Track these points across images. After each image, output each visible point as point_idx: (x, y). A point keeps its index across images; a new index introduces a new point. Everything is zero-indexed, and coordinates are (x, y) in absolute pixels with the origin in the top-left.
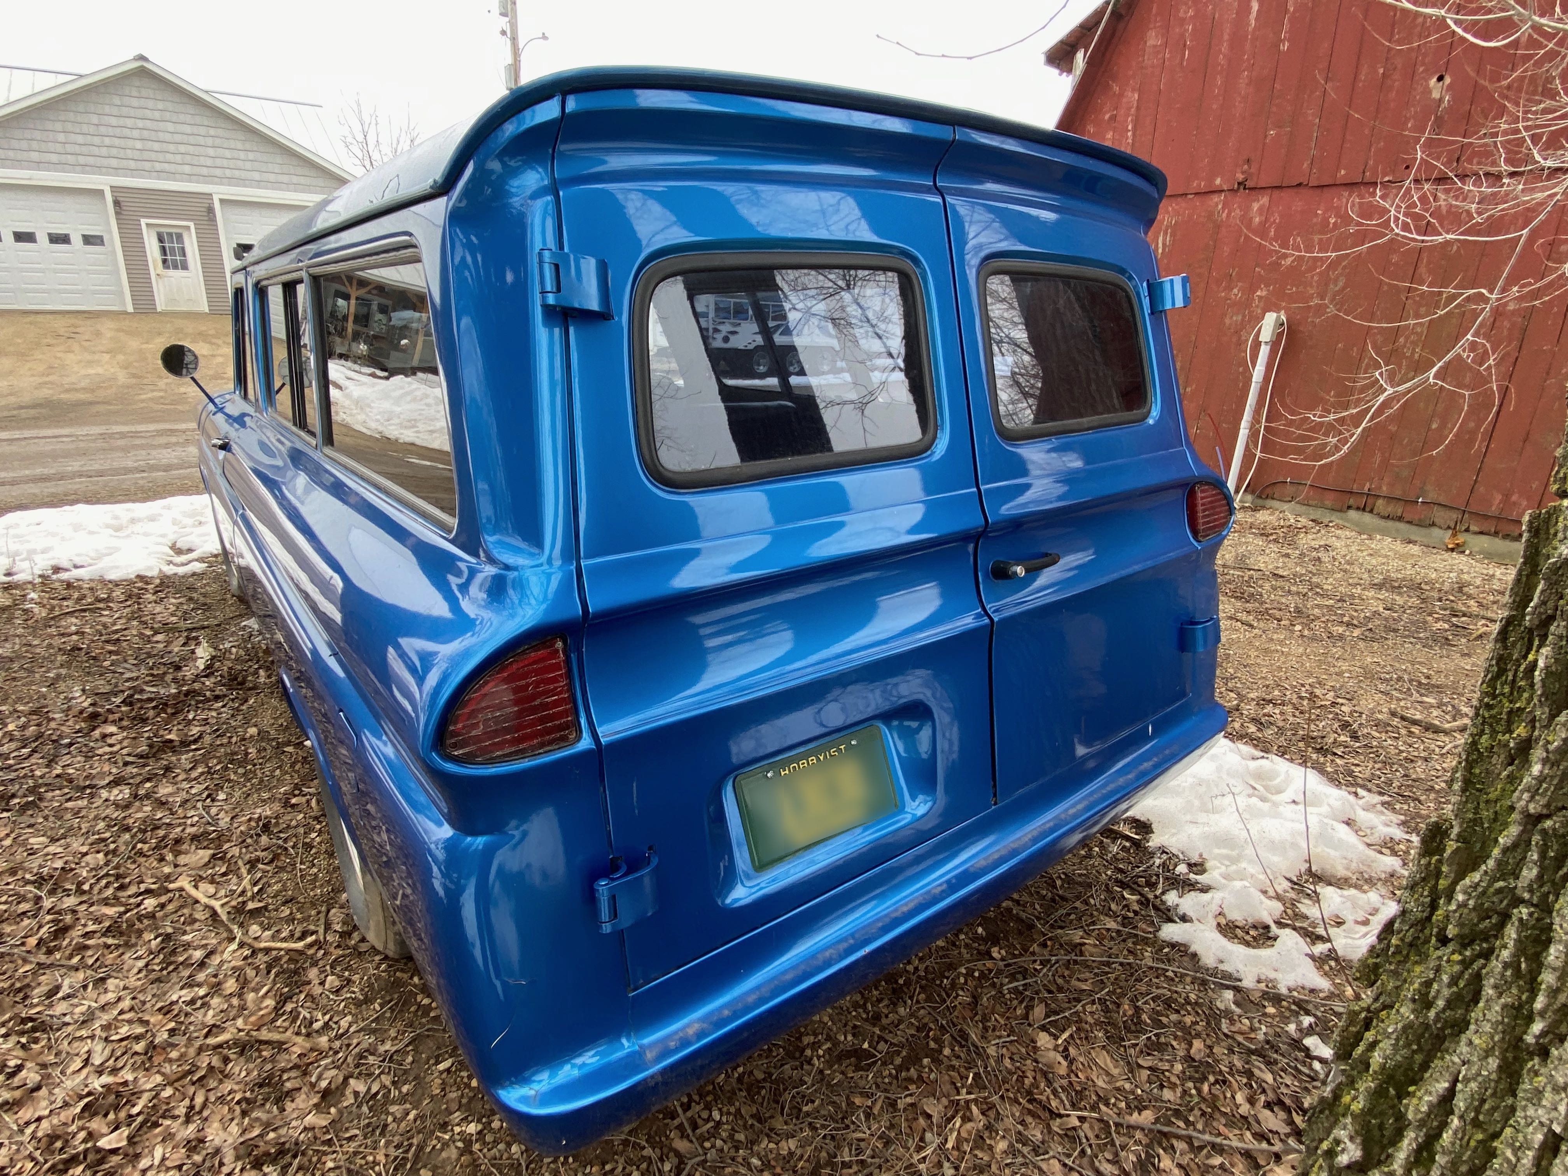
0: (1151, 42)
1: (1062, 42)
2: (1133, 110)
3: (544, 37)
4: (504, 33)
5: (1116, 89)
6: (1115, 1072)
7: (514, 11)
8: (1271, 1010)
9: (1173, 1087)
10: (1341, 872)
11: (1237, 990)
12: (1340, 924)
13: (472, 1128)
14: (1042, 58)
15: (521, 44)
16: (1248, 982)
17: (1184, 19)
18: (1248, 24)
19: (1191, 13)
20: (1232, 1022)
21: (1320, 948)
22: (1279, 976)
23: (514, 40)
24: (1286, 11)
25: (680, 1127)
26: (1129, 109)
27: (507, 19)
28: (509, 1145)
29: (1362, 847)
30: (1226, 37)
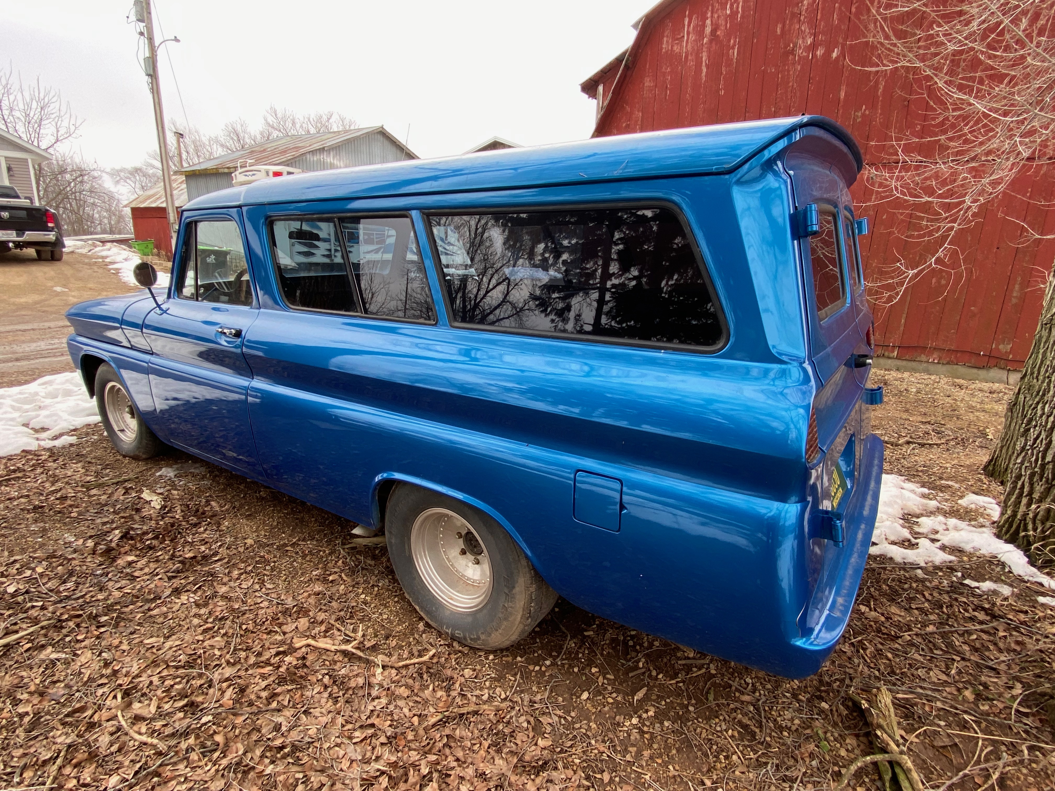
0: (647, 84)
1: (591, 79)
2: (639, 123)
3: (176, 40)
4: (142, 34)
5: (628, 109)
6: (903, 614)
7: (150, 19)
8: (940, 574)
9: (931, 614)
10: (918, 512)
11: (920, 568)
12: (937, 532)
13: (635, 721)
14: (579, 88)
15: (157, 43)
16: (923, 564)
17: (665, 73)
18: (701, 79)
19: (669, 70)
20: (930, 582)
21: (938, 544)
22: (934, 559)
23: (151, 40)
24: (721, 73)
25: (737, 690)
26: (637, 121)
27: (143, 24)
28: (662, 723)
29: (919, 499)
30: (689, 84)
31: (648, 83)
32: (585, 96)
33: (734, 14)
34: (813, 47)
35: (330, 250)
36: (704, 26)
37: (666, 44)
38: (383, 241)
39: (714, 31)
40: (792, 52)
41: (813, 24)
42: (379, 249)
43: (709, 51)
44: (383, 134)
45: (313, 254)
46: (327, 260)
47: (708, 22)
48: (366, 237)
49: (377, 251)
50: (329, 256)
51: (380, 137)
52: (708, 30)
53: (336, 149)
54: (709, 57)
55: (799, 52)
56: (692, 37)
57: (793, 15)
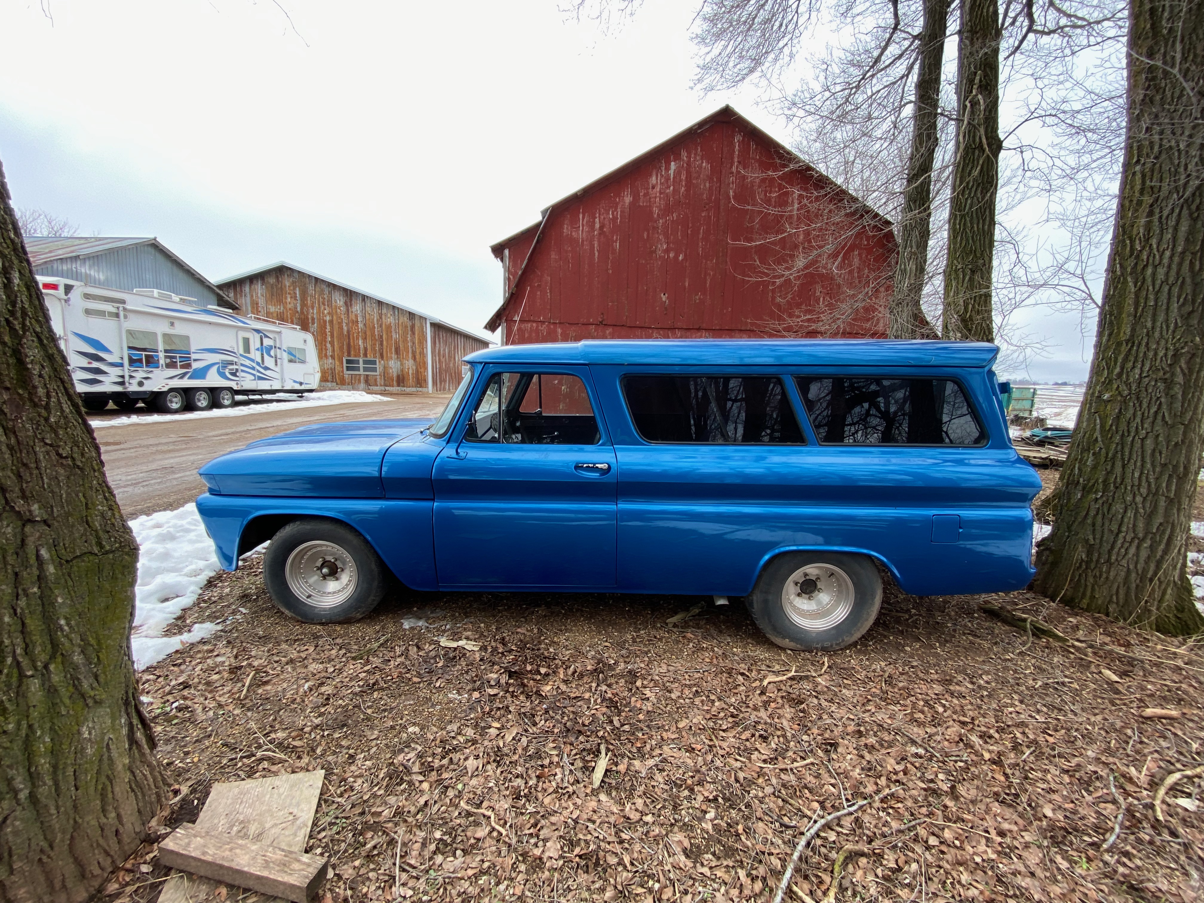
1: (498, 245)
2: (548, 284)
5: (539, 273)
14: (488, 250)
18: (594, 260)
26: (546, 283)
31: (553, 256)
32: (492, 256)
33: (615, 219)
34: (667, 251)
35: (123, 377)
36: (594, 222)
37: (566, 229)
38: (189, 366)
39: (602, 227)
40: (655, 252)
41: (667, 237)
42: (184, 374)
43: (599, 242)
44: (155, 246)
45: (99, 382)
46: (119, 389)
47: (597, 220)
48: (168, 361)
49: (182, 376)
50: (122, 383)
51: (152, 251)
52: (597, 226)
53: (95, 258)
54: (599, 245)
55: (659, 252)
56: (586, 229)
57: (654, 228)
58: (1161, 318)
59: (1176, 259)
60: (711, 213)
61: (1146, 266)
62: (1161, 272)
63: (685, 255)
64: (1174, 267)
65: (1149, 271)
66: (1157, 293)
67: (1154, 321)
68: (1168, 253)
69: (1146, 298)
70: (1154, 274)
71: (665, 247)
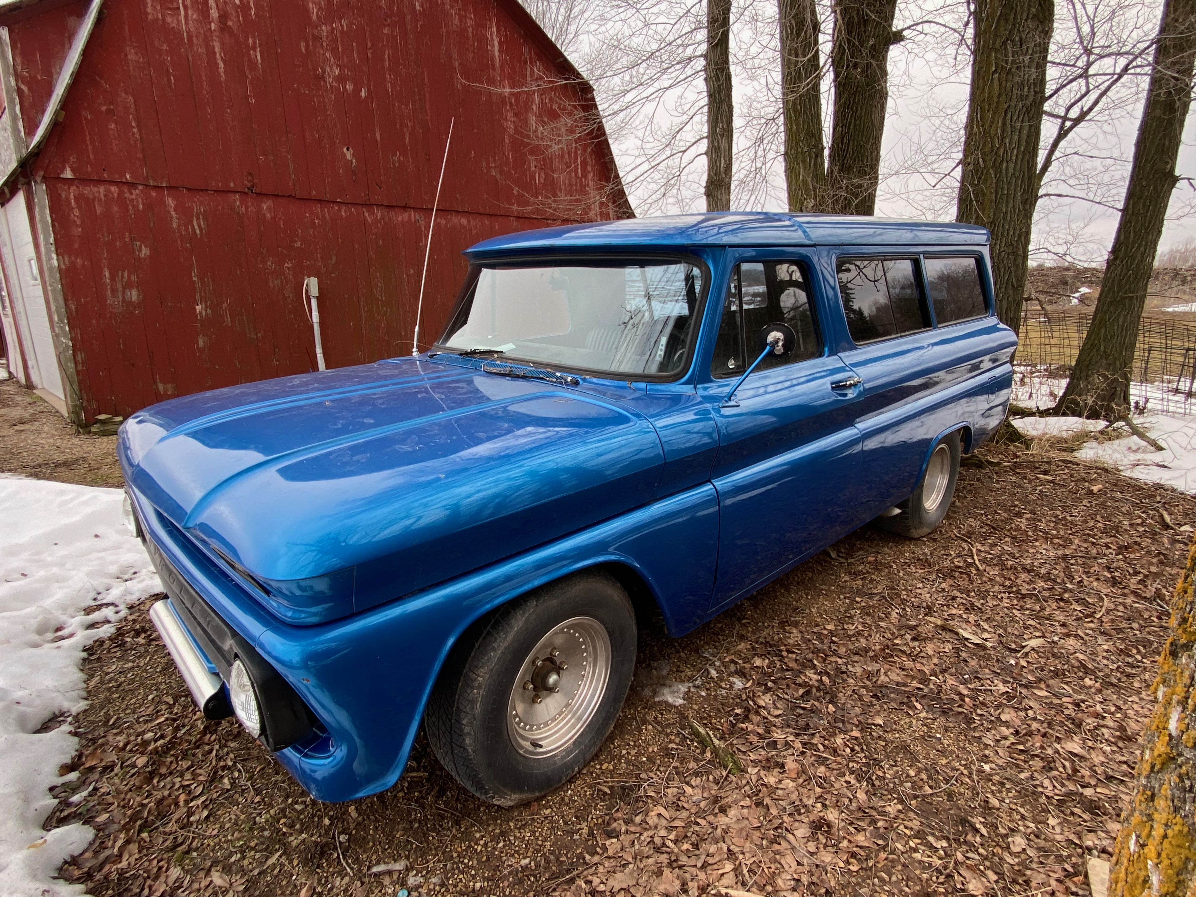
5: (106, 86)
31: (132, 55)
34: (341, 79)
36: (207, 5)
37: (152, 8)
39: (223, 17)
40: (323, 78)
41: (337, 56)
43: (222, 43)
47: (212, 3)
52: (216, 12)
54: (223, 49)
55: (329, 80)
56: (193, 15)
57: (315, 37)
58: (1011, 204)
59: (1020, 157)
60: (396, 32)
61: (1002, 161)
62: (1012, 165)
63: (369, 91)
64: (1019, 162)
65: (1005, 165)
66: (1009, 183)
67: (1007, 206)
68: (1015, 152)
69: (1003, 188)
70: (1007, 168)
71: (337, 72)
